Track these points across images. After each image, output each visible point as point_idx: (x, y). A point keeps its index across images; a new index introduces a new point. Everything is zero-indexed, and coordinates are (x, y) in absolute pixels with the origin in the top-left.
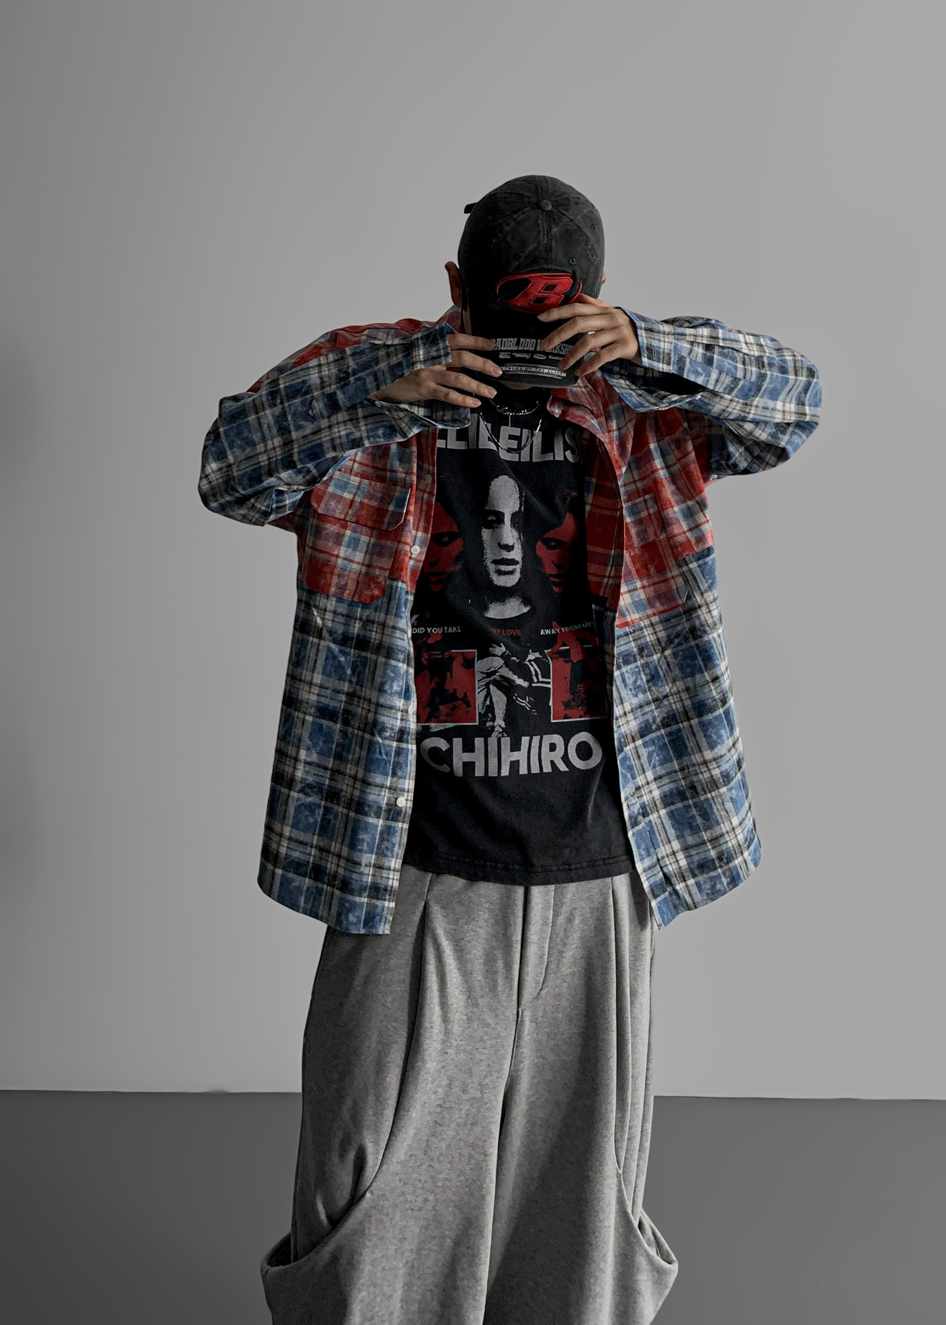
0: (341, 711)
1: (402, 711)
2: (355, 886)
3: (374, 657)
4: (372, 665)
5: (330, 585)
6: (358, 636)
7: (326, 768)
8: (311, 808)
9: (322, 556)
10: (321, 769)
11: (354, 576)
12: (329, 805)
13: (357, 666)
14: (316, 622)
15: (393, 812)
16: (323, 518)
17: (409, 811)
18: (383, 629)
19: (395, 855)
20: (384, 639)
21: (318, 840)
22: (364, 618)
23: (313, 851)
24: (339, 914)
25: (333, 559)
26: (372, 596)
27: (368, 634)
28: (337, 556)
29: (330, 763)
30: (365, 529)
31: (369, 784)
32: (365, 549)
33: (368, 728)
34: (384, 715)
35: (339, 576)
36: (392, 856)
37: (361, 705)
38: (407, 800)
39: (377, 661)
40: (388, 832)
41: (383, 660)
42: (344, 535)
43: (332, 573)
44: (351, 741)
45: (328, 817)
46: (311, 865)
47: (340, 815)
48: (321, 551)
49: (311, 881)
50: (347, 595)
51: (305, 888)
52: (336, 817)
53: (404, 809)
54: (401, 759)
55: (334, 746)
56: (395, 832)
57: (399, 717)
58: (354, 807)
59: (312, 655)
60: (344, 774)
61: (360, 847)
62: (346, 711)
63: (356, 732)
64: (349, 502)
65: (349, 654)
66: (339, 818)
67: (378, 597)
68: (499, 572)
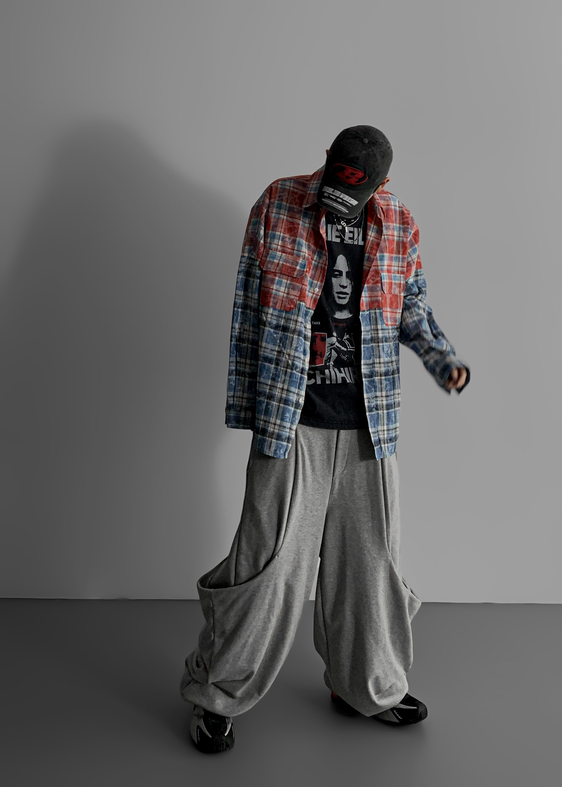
0: (275, 359)
2: (284, 437)
3: (291, 335)
4: (290, 339)
5: (270, 302)
6: (283, 326)
7: (267, 385)
9: (268, 289)
10: (265, 385)
11: (281, 298)
12: (269, 401)
13: (282, 339)
15: (297, 405)
16: (266, 272)
17: (303, 405)
18: (296, 323)
21: (262, 416)
22: (286, 318)
23: (261, 422)
25: (271, 290)
26: (290, 308)
27: (288, 325)
29: (269, 382)
30: (284, 277)
31: (290, 392)
32: (285, 285)
33: (289, 367)
34: (297, 362)
35: (274, 298)
36: (295, 424)
37: (284, 356)
38: (302, 400)
39: (293, 337)
40: (295, 413)
41: (297, 337)
42: (275, 279)
43: (271, 297)
45: (268, 406)
46: (260, 428)
47: (275, 406)
49: (260, 436)
50: (278, 306)
52: (272, 406)
53: (301, 404)
54: (302, 381)
55: (271, 375)
56: (297, 413)
57: (302, 362)
58: (283, 401)
60: (277, 387)
61: (285, 420)
62: (277, 359)
63: (282, 368)
64: (277, 264)
65: (278, 333)
67: (293, 309)
68: (339, 298)
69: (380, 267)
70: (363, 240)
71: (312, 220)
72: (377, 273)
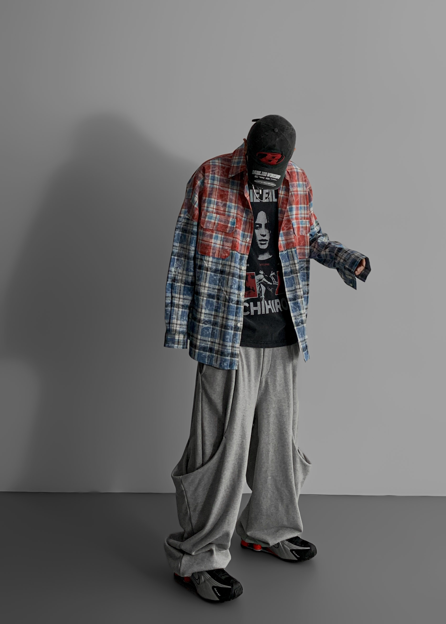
0: (216, 295)
1: (237, 294)
2: (226, 353)
3: (227, 277)
4: (227, 279)
5: (210, 253)
6: (221, 270)
7: (212, 315)
8: (207, 329)
9: (206, 243)
10: (210, 315)
11: (218, 249)
12: (214, 327)
13: (221, 280)
14: (205, 266)
15: (236, 328)
16: (206, 230)
17: (242, 328)
18: (230, 267)
19: (238, 343)
20: (231, 271)
21: (210, 339)
22: (223, 264)
23: (209, 343)
24: (220, 363)
25: (210, 243)
26: (225, 256)
27: (224, 269)
28: (211, 243)
29: (213, 313)
30: (220, 233)
31: (229, 319)
32: (220, 239)
33: (227, 301)
34: (233, 296)
35: (213, 249)
36: (237, 343)
37: (223, 293)
38: (241, 324)
39: (229, 278)
40: (235, 335)
41: (231, 277)
42: (213, 235)
43: (210, 248)
44: (220, 305)
45: (214, 331)
46: (208, 348)
47: (218, 330)
48: (206, 241)
49: (209, 353)
50: (216, 256)
51: (207, 356)
52: (217, 331)
53: (240, 327)
54: (238, 311)
55: (214, 307)
56: (237, 335)
57: (236, 296)
58: (223, 327)
59: (205, 277)
60: (219, 316)
61: (227, 341)
62: (217, 295)
63: (222, 302)
64: (213, 223)
65: (217, 276)
66: (218, 331)
67: (227, 256)
68: (262, 244)
69: (290, 217)
70: (276, 198)
71: (238, 188)
72: (289, 221)
